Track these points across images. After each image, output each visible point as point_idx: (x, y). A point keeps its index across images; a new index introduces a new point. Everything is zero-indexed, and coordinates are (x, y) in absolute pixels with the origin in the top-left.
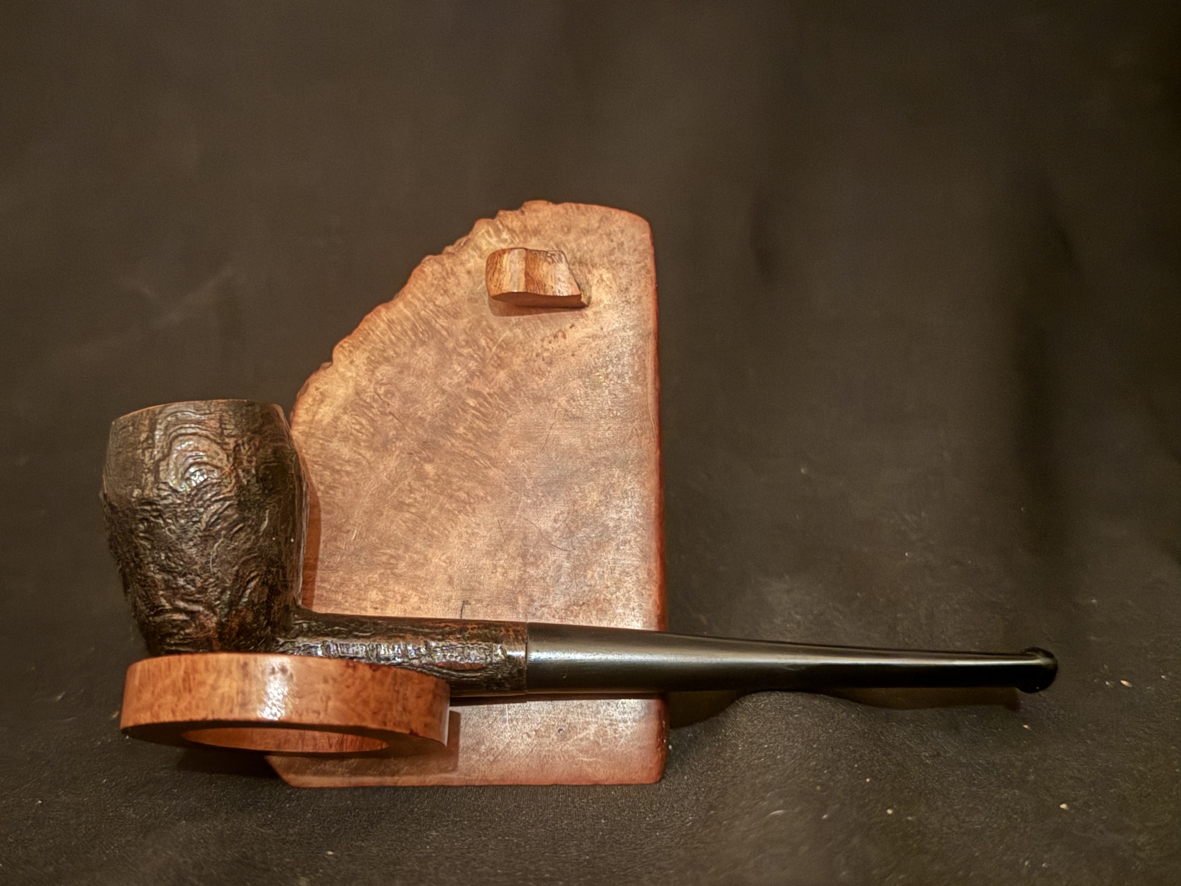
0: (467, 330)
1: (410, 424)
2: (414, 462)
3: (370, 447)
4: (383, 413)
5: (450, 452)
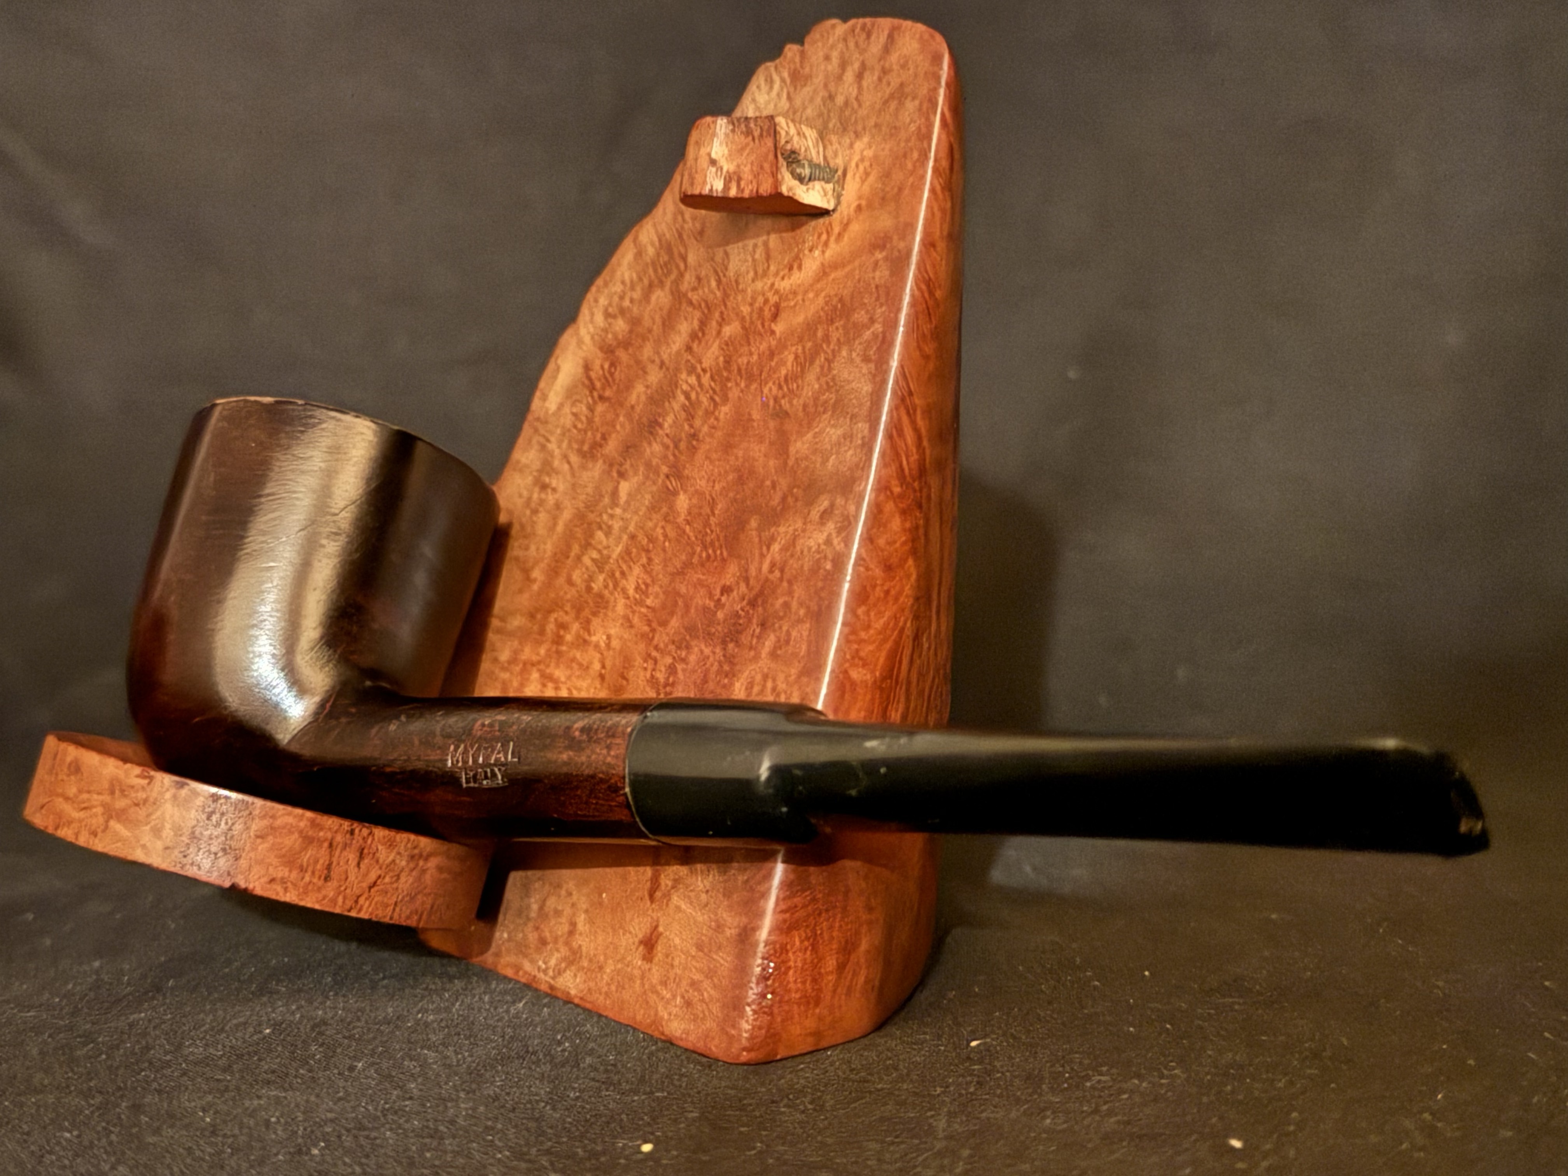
1: (621, 419)
2: (612, 477)
3: (581, 453)
4: (601, 398)
5: (648, 465)
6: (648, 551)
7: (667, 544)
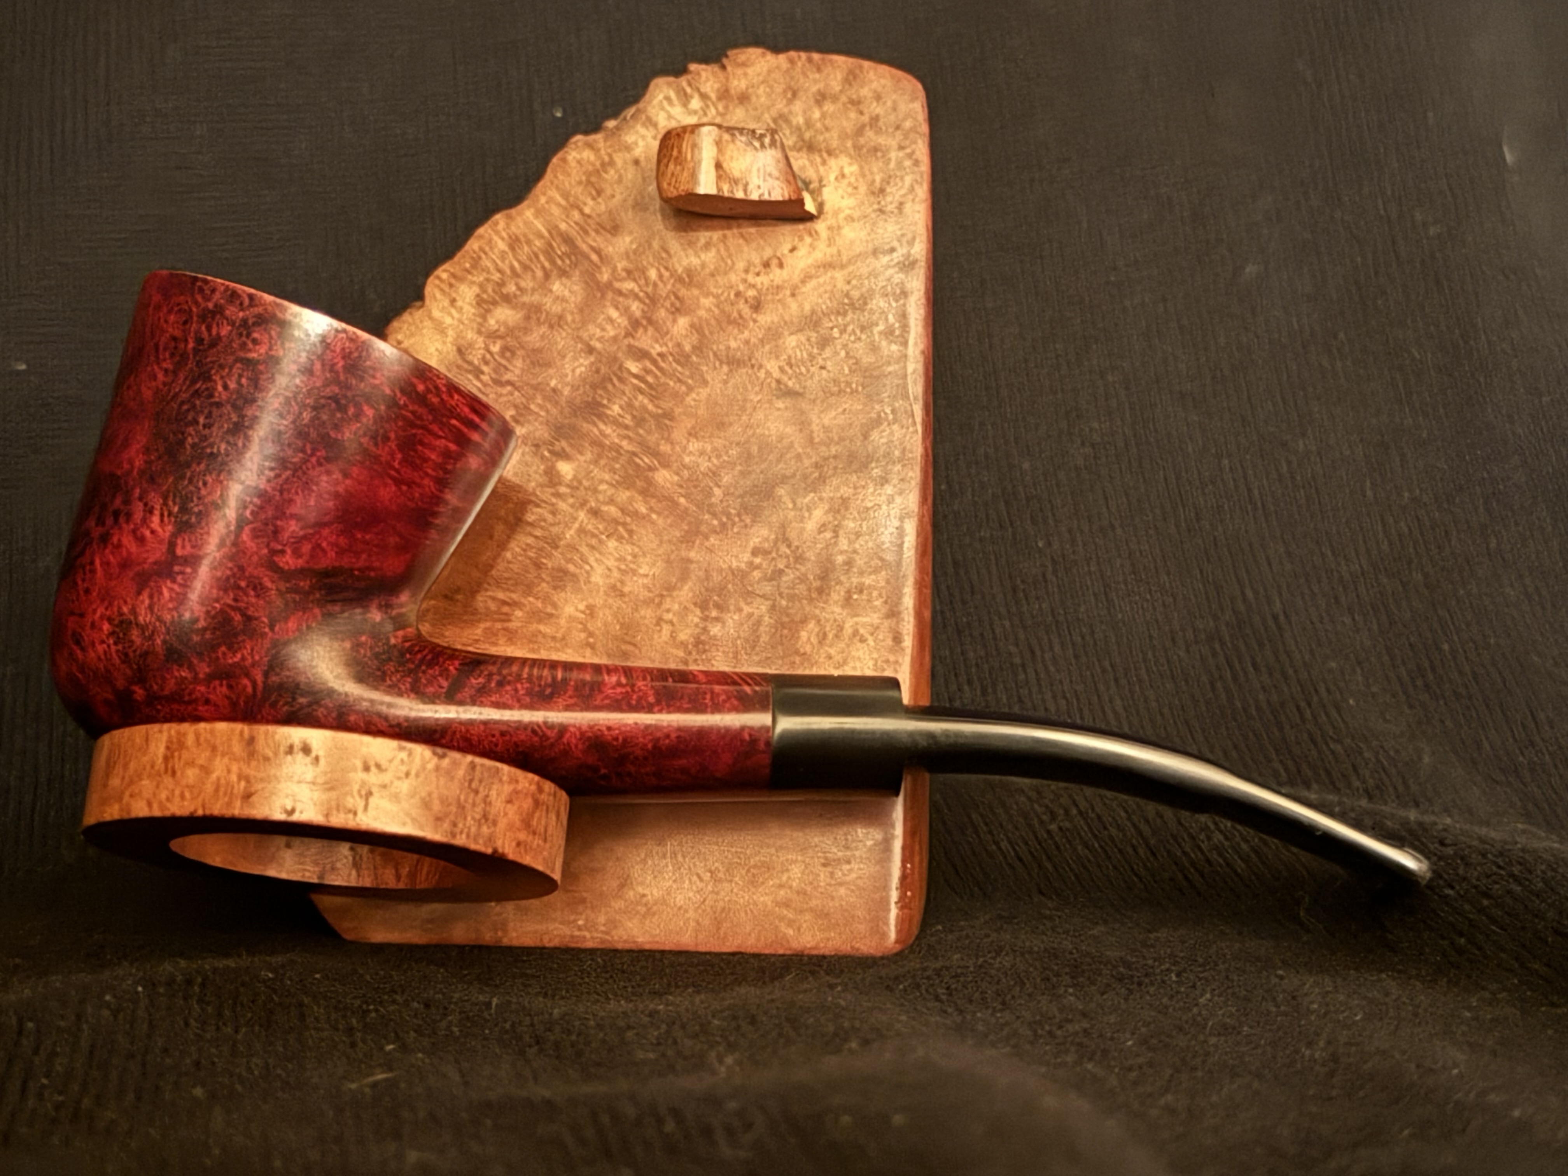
0: (631, 254)
1: (538, 399)
2: (543, 457)
4: (498, 382)
5: (597, 443)
6: (624, 524)
7: (654, 516)
